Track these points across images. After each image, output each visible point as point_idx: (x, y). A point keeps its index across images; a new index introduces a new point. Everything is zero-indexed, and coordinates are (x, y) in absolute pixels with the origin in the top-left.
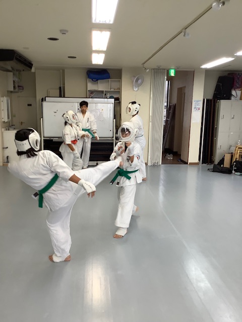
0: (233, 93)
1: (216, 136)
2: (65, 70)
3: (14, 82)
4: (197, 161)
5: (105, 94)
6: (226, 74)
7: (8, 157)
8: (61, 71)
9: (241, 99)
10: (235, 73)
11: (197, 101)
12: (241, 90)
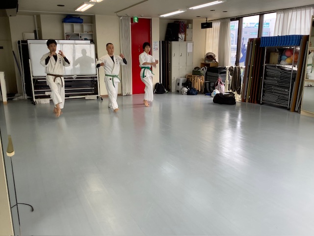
0: (180, 36)
1: (171, 70)
2: (41, 15)
5: (81, 37)
6: (173, 21)
8: (35, 16)
9: (185, 41)
10: (180, 21)
11: (155, 42)
12: (185, 34)
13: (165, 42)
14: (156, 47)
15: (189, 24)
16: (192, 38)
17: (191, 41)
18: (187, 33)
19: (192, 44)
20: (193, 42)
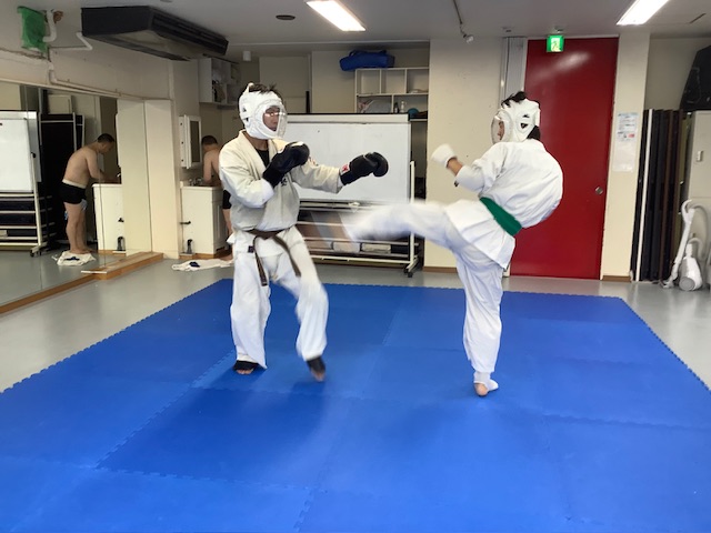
3: (214, 82)
4: (625, 271)
5: (396, 105)
7: (190, 241)
8: (309, 56)
11: (627, 116)
14: (628, 129)
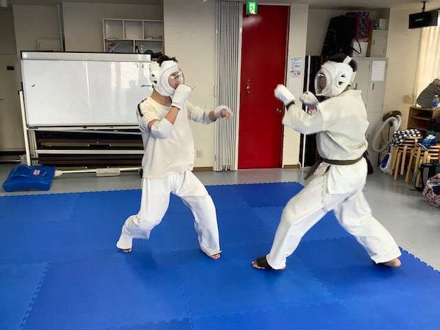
0: (355, 45)
5: (136, 47)
8: (58, 6)
9: (368, 55)
10: (357, 11)
11: (296, 59)
12: (370, 42)
13: (319, 57)
14: (296, 69)
15: (381, 20)
16: (385, 51)
17: (382, 56)
18: (373, 38)
19: (383, 63)
20: (387, 60)
